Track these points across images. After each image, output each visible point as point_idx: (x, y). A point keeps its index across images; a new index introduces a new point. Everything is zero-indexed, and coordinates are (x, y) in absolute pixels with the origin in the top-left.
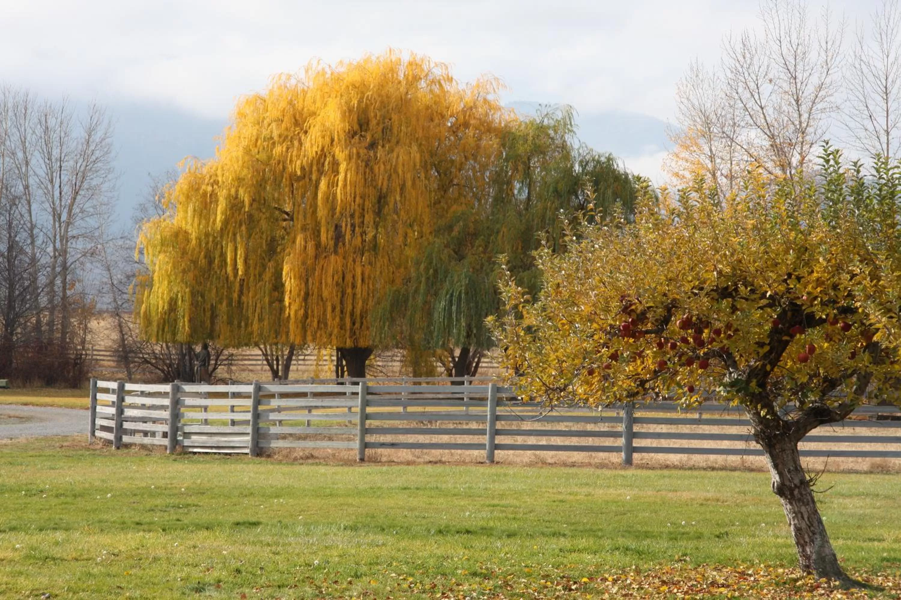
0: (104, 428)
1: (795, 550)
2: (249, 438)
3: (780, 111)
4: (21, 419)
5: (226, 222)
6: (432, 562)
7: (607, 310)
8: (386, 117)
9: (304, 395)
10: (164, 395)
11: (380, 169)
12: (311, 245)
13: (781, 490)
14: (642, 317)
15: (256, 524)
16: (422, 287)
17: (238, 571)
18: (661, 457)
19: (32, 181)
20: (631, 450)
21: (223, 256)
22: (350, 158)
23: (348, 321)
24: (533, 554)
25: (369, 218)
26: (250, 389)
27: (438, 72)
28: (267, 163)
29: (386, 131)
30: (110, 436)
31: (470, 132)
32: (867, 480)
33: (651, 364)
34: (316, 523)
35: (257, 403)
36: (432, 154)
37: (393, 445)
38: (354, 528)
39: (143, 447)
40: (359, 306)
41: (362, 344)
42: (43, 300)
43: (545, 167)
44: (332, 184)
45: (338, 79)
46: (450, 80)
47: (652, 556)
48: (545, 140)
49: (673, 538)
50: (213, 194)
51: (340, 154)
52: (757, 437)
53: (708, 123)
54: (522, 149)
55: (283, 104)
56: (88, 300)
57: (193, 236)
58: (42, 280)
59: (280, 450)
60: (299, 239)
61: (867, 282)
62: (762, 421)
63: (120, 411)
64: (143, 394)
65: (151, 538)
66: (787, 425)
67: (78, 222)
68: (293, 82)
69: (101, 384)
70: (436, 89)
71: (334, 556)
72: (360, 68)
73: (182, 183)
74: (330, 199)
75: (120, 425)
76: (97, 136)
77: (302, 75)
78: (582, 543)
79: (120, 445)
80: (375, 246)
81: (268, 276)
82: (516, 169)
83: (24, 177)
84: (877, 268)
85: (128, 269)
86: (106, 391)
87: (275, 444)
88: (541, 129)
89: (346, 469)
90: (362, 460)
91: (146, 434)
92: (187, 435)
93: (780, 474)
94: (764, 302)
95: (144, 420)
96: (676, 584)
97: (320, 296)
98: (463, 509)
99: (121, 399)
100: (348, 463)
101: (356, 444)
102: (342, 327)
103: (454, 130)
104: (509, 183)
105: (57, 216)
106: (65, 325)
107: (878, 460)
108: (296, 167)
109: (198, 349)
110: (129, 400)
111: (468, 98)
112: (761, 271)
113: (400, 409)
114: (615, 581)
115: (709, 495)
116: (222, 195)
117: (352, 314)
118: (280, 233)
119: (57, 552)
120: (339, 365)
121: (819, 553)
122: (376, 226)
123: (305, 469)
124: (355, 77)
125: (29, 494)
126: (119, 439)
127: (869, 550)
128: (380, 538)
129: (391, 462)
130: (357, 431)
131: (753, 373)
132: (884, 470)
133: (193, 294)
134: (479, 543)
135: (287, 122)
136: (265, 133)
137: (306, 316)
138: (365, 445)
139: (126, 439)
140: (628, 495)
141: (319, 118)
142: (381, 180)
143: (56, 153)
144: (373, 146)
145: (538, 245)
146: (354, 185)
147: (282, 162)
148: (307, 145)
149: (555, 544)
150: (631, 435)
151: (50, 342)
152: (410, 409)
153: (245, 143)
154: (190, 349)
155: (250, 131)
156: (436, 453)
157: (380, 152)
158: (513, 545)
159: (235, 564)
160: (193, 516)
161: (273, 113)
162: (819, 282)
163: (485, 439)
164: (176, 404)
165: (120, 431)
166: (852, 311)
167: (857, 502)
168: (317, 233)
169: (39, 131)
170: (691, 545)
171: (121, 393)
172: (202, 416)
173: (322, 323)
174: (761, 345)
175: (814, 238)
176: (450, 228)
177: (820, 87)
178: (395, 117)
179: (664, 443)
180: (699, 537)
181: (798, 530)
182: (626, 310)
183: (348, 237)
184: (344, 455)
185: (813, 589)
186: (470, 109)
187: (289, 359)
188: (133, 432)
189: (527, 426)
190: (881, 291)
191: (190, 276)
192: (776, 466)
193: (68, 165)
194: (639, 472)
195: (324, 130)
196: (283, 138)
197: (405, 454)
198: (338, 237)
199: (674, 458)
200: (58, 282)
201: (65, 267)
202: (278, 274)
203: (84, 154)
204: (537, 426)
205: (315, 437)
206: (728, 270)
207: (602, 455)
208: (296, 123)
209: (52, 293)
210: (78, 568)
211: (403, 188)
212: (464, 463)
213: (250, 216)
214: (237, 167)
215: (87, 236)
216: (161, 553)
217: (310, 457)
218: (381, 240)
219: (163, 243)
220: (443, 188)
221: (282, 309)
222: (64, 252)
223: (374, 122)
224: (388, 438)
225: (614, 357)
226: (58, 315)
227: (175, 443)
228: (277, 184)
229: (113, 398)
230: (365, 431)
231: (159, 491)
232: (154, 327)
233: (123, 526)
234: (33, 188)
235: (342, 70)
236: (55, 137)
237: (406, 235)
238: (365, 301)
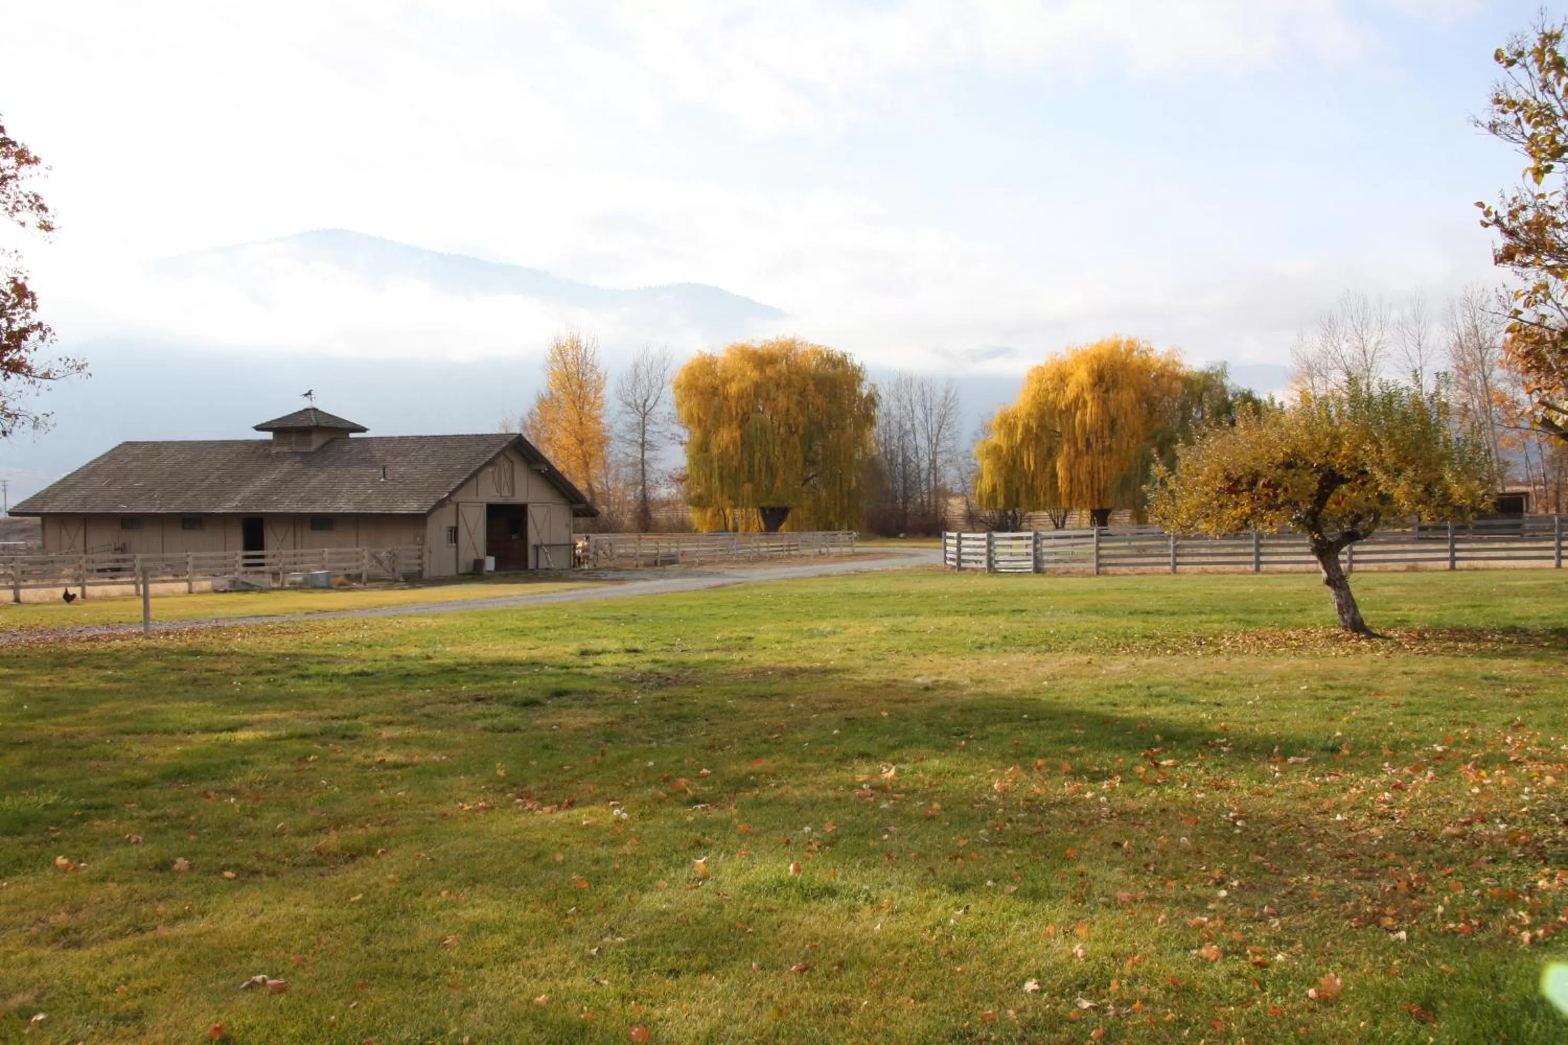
0: (952, 559)
1: (1338, 618)
2: (1031, 563)
3: (1353, 358)
4: (911, 555)
5: (1023, 440)
6: (1121, 631)
7: (1215, 478)
8: (1114, 374)
9: (1068, 537)
10: (983, 539)
11: (1111, 404)
12: (1072, 450)
13: (1328, 582)
14: (1238, 482)
15: (1022, 611)
16: (1139, 473)
17: (1005, 637)
18: (1279, 567)
19: (916, 422)
20: (1258, 563)
21: (1022, 459)
22: (1093, 399)
23: (1096, 493)
24: (1183, 624)
25: (1106, 433)
26: (1031, 534)
27: (1144, 346)
28: (1045, 404)
29: (1115, 382)
30: (954, 564)
31: (1165, 380)
32: (1401, 576)
33: (1247, 510)
34: (1059, 610)
35: (1036, 542)
36: (1143, 394)
37: (1116, 565)
38: (1080, 612)
39: (973, 569)
40: (1102, 483)
41: (1105, 506)
42: (924, 487)
43: (1211, 398)
44: (1084, 415)
45: (1085, 354)
46: (1152, 350)
47: (1255, 623)
48: (1209, 383)
49: (1271, 613)
50: (1015, 424)
51: (1088, 396)
52: (1314, 551)
53: (1309, 367)
54: (1197, 388)
55: (1054, 370)
56: (948, 487)
57: (1004, 448)
58: (923, 476)
59: (1049, 569)
60: (1066, 448)
61: (1374, 455)
62: (1316, 541)
63: (959, 549)
64: (974, 539)
65: (959, 619)
66: (1331, 543)
67: (942, 444)
68: (1059, 357)
69: (949, 534)
70: (1144, 356)
71: (1064, 628)
72: (1098, 346)
73: (997, 419)
74: (1083, 423)
75: (959, 557)
76: (951, 394)
77: (1064, 353)
78: (1215, 617)
79: (960, 568)
80: (1110, 449)
81: (1048, 470)
82: (1193, 401)
83: (912, 419)
84: (1380, 446)
85: (969, 469)
86: (951, 538)
87: (1046, 566)
88: (1208, 376)
89: (1087, 579)
90: (1098, 573)
91: (976, 562)
92: (997, 562)
93: (1328, 572)
94: (1312, 470)
95: (975, 554)
96: (1266, 639)
97: (1079, 480)
98: (1149, 600)
99: (959, 543)
100: (1089, 575)
101: (1094, 565)
102: (1092, 497)
103: (1156, 379)
104: (1190, 408)
105: (930, 440)
106: (936, 502)
107: (1411, 564)
108: (1062, 405)
109: (1010, 513)
110: (964, 543)
111: (1163, 359)
112: (1310, 452)
113: (1126, 544)
114: (1229, 639)
115: (1302, 588)
116: (1020, 424)
117: (1098, 490)
118: (1054, 444)
119: (906, 628)
120: (1092, 520)
121: (1352, 618)
122: (1111, 437)
123: (1062, 580)
124: (1096, 352)
125: (904, 596)
126: (959, 565)
127: (1389, 616)
128: (1094, 617)
129: (1115, 574)
130: (1094, 558)
131: (1309, 513)
132: (1414, 569)
133: (1006, 482)
134: (1150, 618)
135: (1056, 380)
136: (1044, 386)
137: (1071, 492)
138: (1099, 565)
139: (963, 565)
140: (1251, 589)
141: (1074, 377)
142: (1113, 411)
143: (928, 405)
144: (1107, 391)
145: (1177, 442)
146: (1097, 414)
147: (1054, 402)
148: (1068, 392)
149: (1197, 618)
150: (1259, 554)
151: (928, 513)
152: (1134, 544)
153: (1032, 393)
154: (1006, 514)
155: (1035, 386)
156: (1143, 569)
157: (1111, 395)
158: (1172, 620)
159: (1004, 633)
160: (992, 607)
161: (1048, 375)
162: (1345, 456)
163: (1171, 560)
164: (990, 544)
165: (959, 560)
166: (1366, 472)
167: (1391, 588)
168: (1076, 444)
169: (919, 393)
170: (1281, 616)
171: (959, 539)
172: (1053, 558)
173: (1081, 495)
174: (1311, 496)
175: (1342, 430)
176: (1155, 437)
177: (1378, 343)
178: (1119, 373)
179: (1284, 558)
180: (1288, 612)
181: (1339, 605)
182: (1228, 478)
183: (1094, 445)
184: (1088, 571)
185: (1348, 639)
186: (1165, 366)
187: (1065, 517)
188: (969, 561)
189: (1203, 551)
190: (1382, 460)
191: (1003, 472)
192: (1325, 568)
193: (935, 411)
194: (1265, 576)
195: (1077, 382)
196: (1054, 389)
197: (1124, 570)
198: (1088, 445)
199: (1287, 567)
200: (932, 478)
201: (935, 469)
202: (1054, 468)
203: (944, 406)
204: (1209, 551)
205: (1074, 561)
206: (1289, 451)
207: (1242, 567)
208: (1062, 380)
209: (929, 484)
210: (916, 636)
211: (1126, 414)
212: (1158, 573)
213: (1037, 435)
214: (1028, 407)
215: (948, 451)
216: (964, 627)
217: (1067, 573)
218: (1114, 446)
219: (988, 453)
220: (1151, 413)
221: (1057, 488)
222: (935, 461)
223: (1107, 377)
224: (1114, 561)
225: (1221, 506)
226: (933, 496)
227: (990, 566)
228: (1052, 416)
229: (955, 542)
230: (1099, 557)
231: (975, 594)
232: (984, 502)
233: (949, 613)
234: (917, 426)
235: (1088, 348)
236: (927, 396)
237: (1128, 443)
238: (1106, 482)
